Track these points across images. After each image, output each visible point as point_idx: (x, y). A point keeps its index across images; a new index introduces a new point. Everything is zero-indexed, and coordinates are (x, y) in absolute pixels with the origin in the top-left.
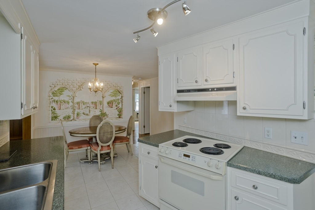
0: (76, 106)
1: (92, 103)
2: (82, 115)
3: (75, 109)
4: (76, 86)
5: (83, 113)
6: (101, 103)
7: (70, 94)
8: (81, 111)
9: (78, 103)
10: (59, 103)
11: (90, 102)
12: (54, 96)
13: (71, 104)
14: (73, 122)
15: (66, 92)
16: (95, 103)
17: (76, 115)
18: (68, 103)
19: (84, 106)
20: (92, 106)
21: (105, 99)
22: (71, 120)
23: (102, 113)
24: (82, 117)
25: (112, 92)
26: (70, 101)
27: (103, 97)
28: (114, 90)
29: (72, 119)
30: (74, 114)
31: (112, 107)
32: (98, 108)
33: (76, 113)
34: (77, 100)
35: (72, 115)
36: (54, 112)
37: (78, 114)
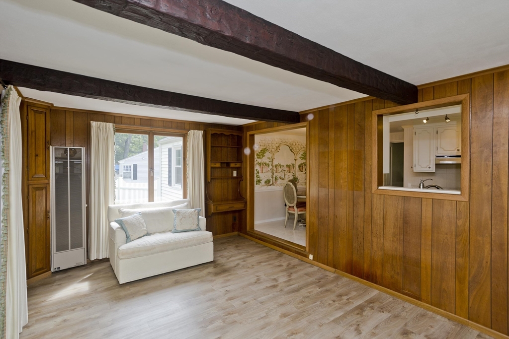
0: (275, 169)
1: (287, 166)
2: (279, 179)
3: (273, 173)
4: (274, 147)
5: (280, 177)
6: (294, 166)
7: (270, 156)
8: (278, 175)
9: (276, 166)
10: (262, 166)
11: (285, 165)
12: (258, 158)
13: (271, 167)
14: (272, 187)
15: (267, 154)
17: (274, 179)
18: (269, 165)
19: (280, 170)
20: (287, 169)
21: (297, 161)
22: (271, 185)
23: (294, 178)
24: (279, 181)
25: (302, 154)
26: (270, 163)
27: (295, 160)
29: (271, 183)
30: (273, 178)
31: (302, 171)
32: (291, 172)
33: (274, 177)
34: (275, 163)
35: (271, 179)
36: (258, 175)
37: (276, 179)
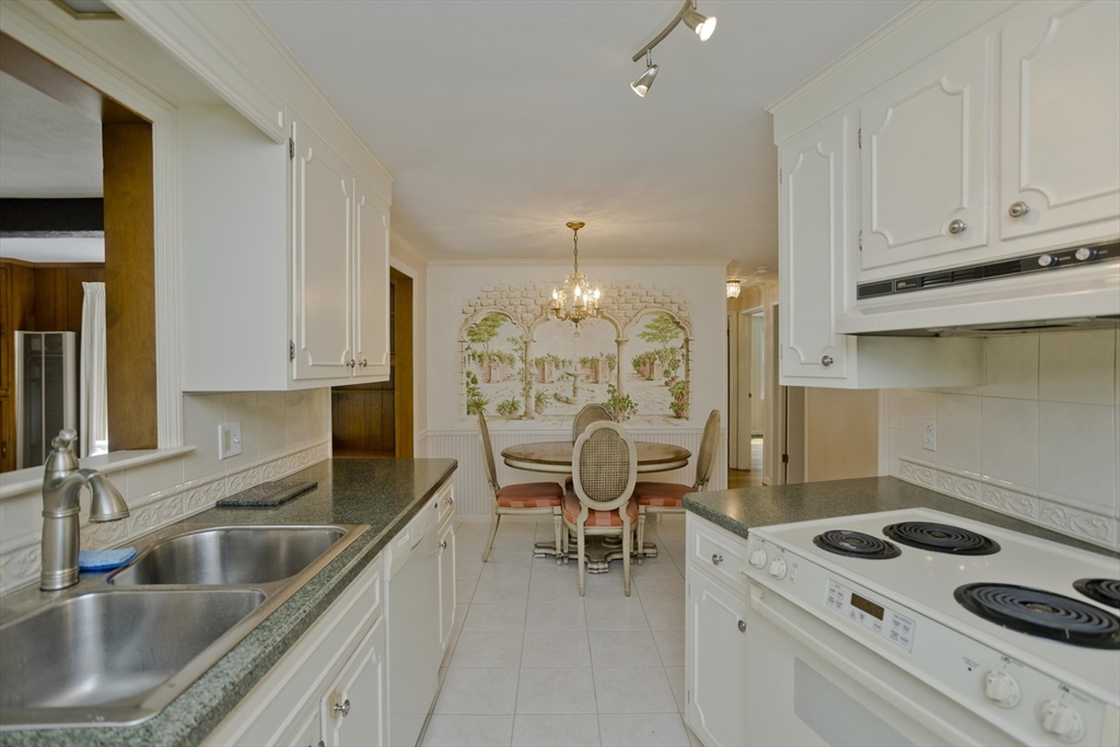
0: (535, 370)
1: (584, 362)
2: (553, 400)
3: (529, 383)
4: (533, 306)
5: (555, 395)
6: (612, 362)
7: (517, 332)
8: (549, 390)
9: (540, 363)
10: (486, 363)
11: (576, 360)
12: (473, 340)
13: (519, 365)
14: (525, 423)
15: (506, 329)
16: (592, 364)
17: (533, 400)
18: (512, 361)
19: (556, 374)
20: (581, 372)
21: (625, 348)
22: (520, 418)
23: (614, 399)
24: (552, 408)
25: (649, 322)
26: (516, 355)
27: (619, 343)
28: (657, 317)
29: (521, 412)
30: (527, 396)
31: (649, 379)
32: (601, 378)
33: (533, 393)
34: (535, 352)
35: (522, 399)
36: (473, 389)
37: (539, 399)
